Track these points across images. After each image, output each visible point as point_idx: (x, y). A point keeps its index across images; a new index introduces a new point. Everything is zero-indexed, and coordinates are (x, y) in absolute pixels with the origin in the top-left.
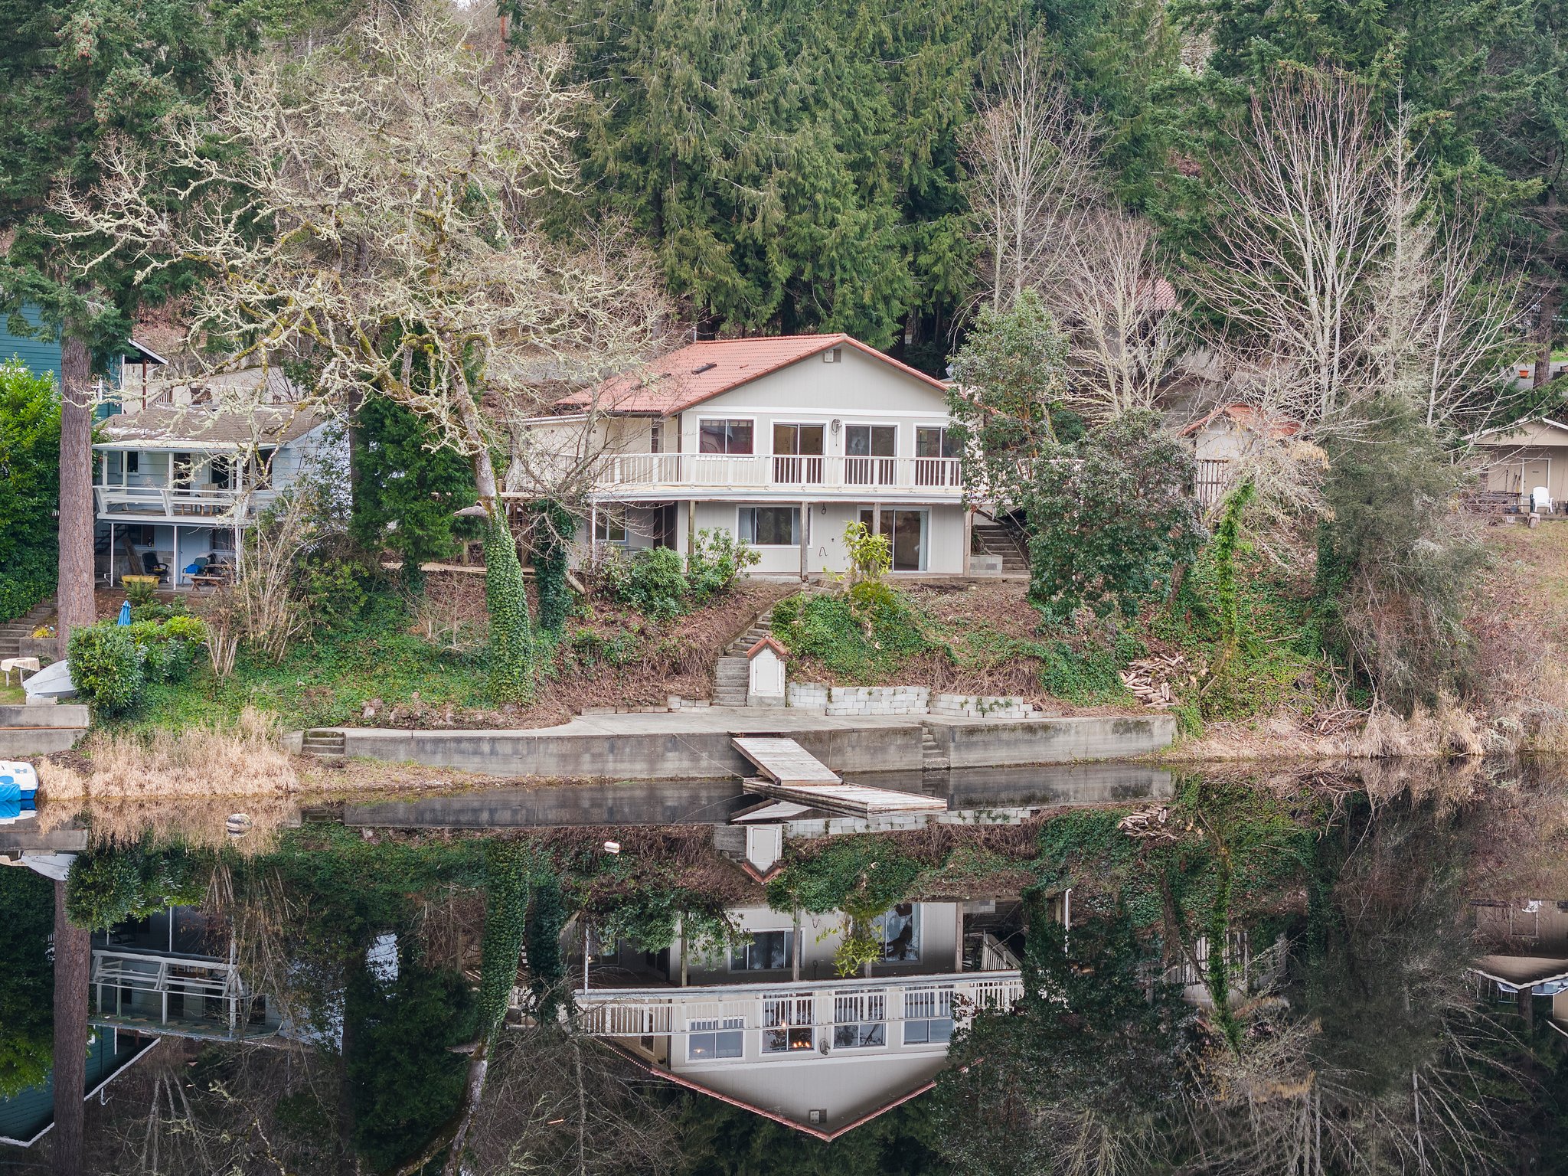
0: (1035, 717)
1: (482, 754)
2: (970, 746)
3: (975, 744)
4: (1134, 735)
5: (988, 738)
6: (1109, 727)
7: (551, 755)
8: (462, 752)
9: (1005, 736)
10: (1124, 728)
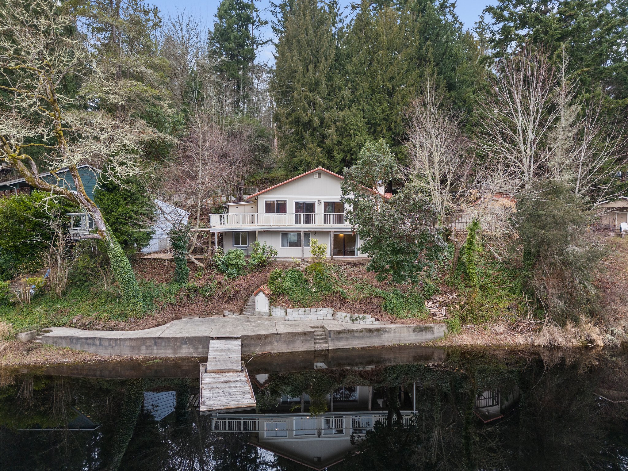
0: (377, 325)
1: (96, 345)
2: (338, 339)
3: (342, 338)
4: (424, 333)
5: (348, 336)
6: (411, 330)
7: (126, 346)
8: (88, 344)
9: (357, 334)
10: (419, 330)
